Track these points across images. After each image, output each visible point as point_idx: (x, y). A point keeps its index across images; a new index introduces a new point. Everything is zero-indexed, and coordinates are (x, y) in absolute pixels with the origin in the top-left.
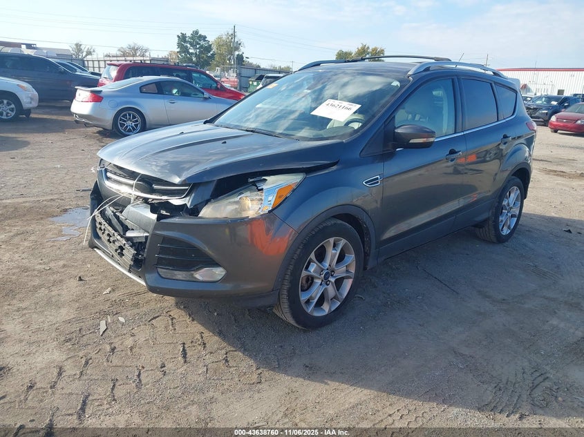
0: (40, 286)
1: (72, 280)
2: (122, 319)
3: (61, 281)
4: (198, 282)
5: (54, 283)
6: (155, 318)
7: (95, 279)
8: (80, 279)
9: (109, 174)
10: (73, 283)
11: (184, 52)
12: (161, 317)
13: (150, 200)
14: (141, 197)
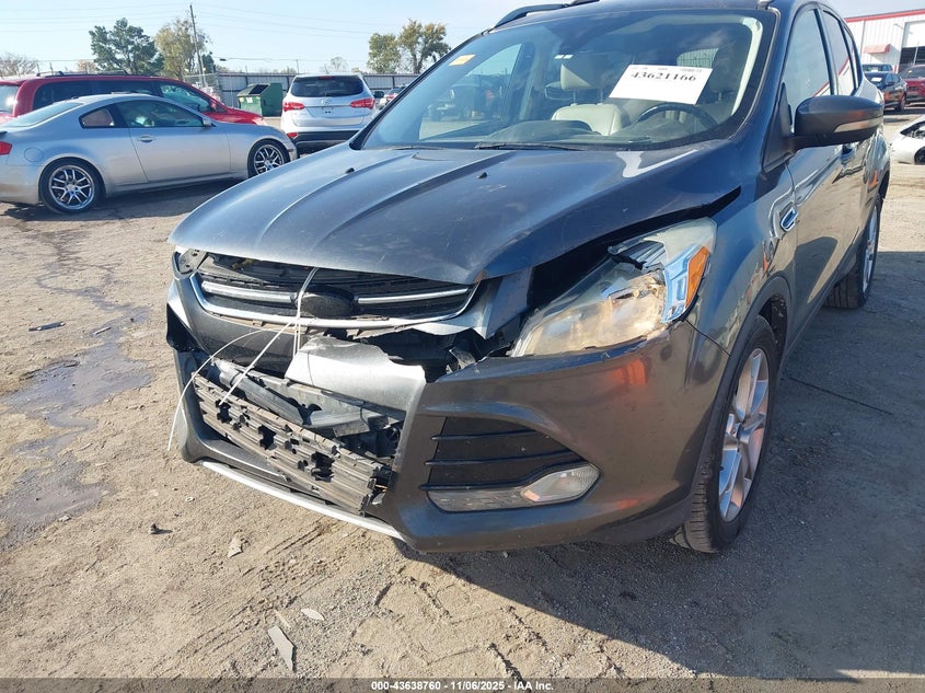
0: (71, 568)
1: (135, 535)
2: (313, 614)
3: (113, 543)
4: (532, 508)
5: (101, 552)
6: (384, 593)
7: (188, 524)
8: (157, 531)
9: (208, 286)
10: (145, 543)
11: (107, 60)
12: (393, 588)
13: (350, 333)
14: (319, 329)
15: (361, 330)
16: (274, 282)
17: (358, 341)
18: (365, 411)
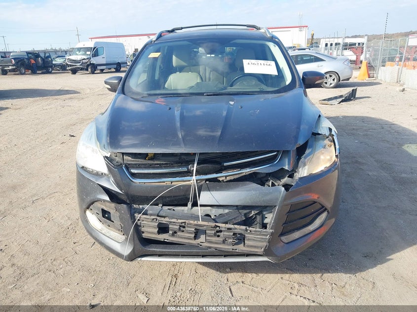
6: (231, 291)
12: (232, 288)
13: (220, 179)
15: (226, 177)
16: (177, 163)
17: (227, 182)
18: (241, 211)
